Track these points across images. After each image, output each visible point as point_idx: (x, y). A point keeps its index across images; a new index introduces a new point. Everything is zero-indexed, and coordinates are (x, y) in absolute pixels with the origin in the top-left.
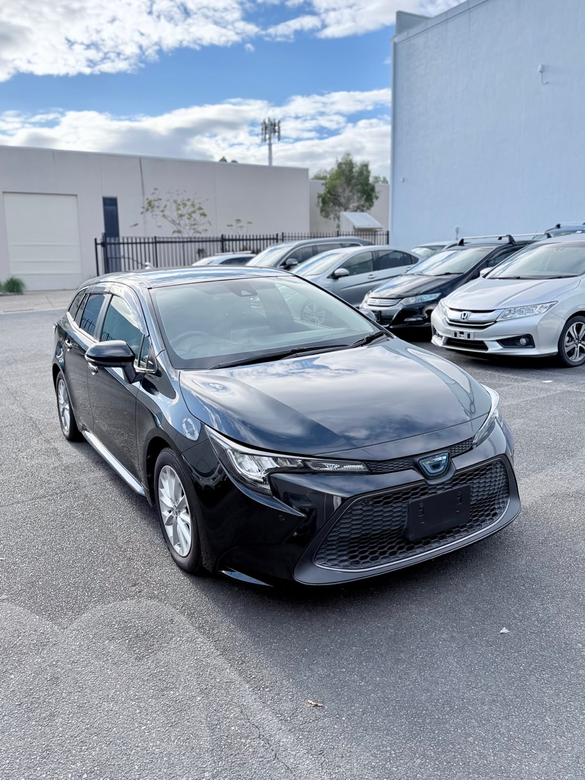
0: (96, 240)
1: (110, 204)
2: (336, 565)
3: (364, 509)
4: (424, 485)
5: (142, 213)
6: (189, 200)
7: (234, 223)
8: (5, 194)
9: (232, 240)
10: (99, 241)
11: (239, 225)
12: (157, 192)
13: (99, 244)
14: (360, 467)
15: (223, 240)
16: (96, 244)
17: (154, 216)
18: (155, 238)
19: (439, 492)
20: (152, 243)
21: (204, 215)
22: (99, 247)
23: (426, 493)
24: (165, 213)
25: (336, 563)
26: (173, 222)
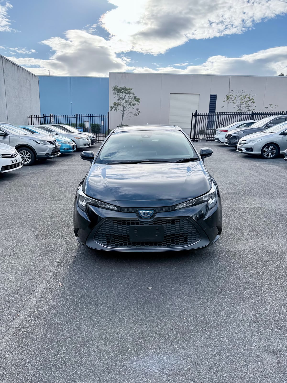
0: (192, 113)
1: (213, 98)
2: (101, 243)
3: (110, 224)
4: (137, 220)
5: (224, 102)
6: (247, 95)
7: (269, 106)
8: (171, 94)
9: (257, 114)
10: (194, 114)
11: (271, 107)
12: (232, 92)
13: (194, 115)
14: (115, 208)
15: (253, 114)
16: (193, 115)
17: (229, 103)
18: (219, 112)
19: (146, 225)
20: (217, 115)
21: (253, 102)
22: (193, 117)
23: (139, 224)
24: (234, 101)
25: (102, 242)
26: (238, 105)
